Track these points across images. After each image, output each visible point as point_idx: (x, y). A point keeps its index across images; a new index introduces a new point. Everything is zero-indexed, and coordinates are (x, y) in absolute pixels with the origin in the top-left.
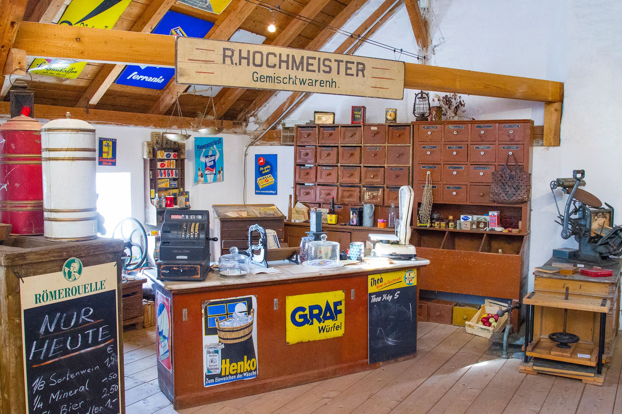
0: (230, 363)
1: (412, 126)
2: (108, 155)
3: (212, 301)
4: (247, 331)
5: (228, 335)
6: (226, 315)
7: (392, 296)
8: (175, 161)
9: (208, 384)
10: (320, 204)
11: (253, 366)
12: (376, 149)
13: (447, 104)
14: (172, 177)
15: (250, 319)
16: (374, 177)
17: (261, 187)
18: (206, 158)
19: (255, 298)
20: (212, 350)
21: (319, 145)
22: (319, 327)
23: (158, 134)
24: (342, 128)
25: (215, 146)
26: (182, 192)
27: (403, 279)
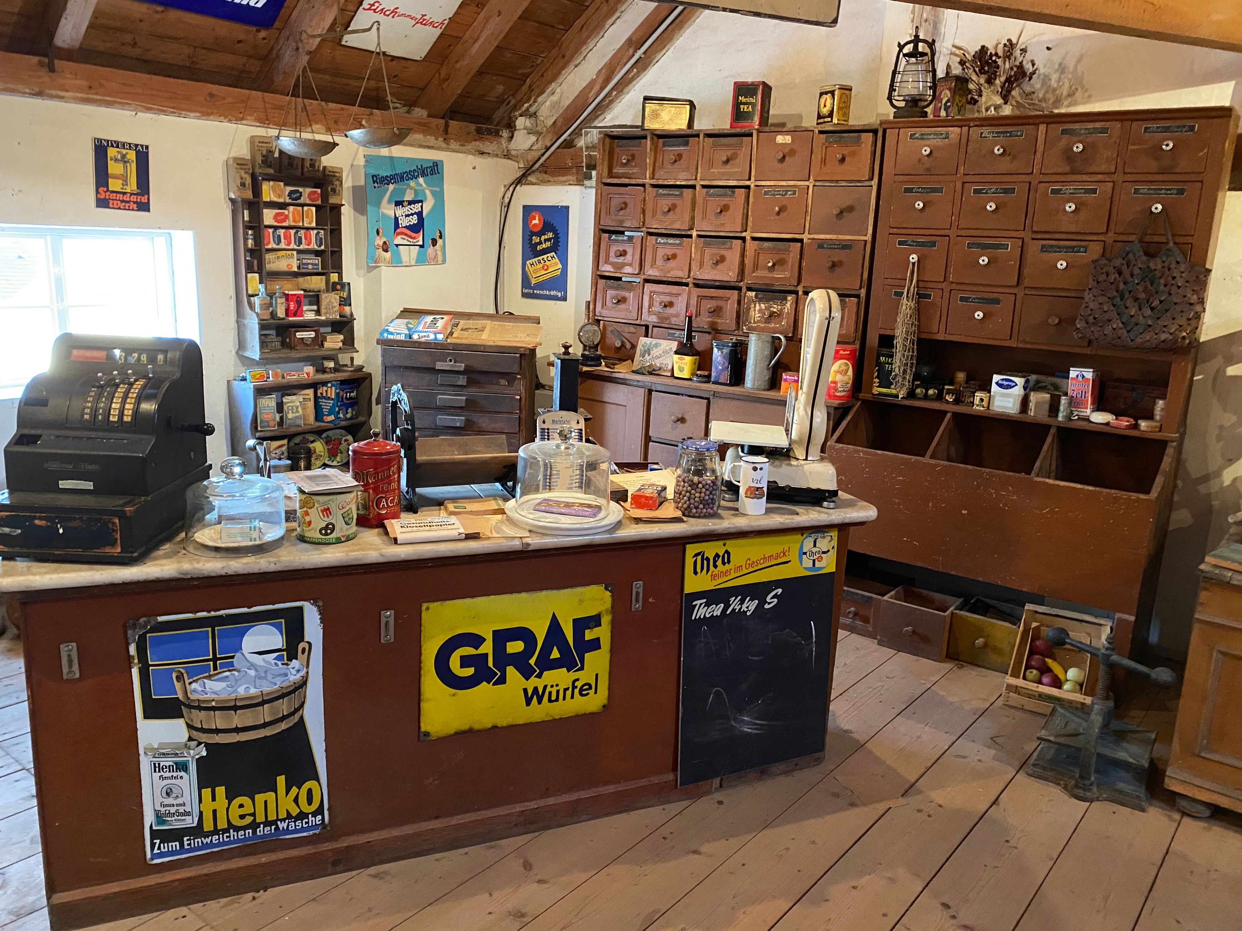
0: (230, 798)
1: (880, 134)
2: (125, 183)
3: (161, 619)
4: (284, 707)
5: (219, 721)
6: (211, 663)
7: (757, 602)
8: (314, 209)
9: (161, 855)
10: (647, 327)
11: (310, 801)
12: (786, 194)
13: (982, 71)
14: (306, 247)
15: (294, 672)
16: (774, 265)
17: (533, 282)
18: (396, 205)
19: (315, 609)
20: (167, 762)
21: (654, 182)
22: (525, 690)
23: (265, 141)
24: (706, 139)
25: (421, 180)
26: (334, 284)
27: (793, 556)
